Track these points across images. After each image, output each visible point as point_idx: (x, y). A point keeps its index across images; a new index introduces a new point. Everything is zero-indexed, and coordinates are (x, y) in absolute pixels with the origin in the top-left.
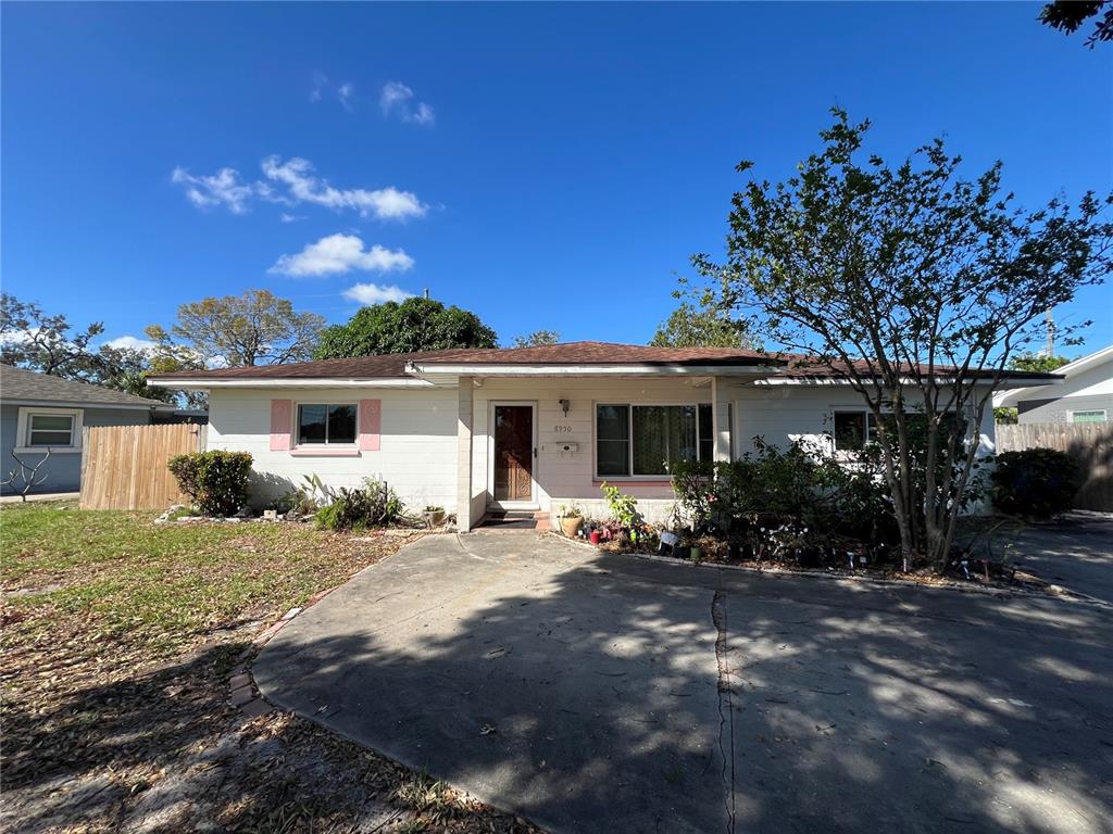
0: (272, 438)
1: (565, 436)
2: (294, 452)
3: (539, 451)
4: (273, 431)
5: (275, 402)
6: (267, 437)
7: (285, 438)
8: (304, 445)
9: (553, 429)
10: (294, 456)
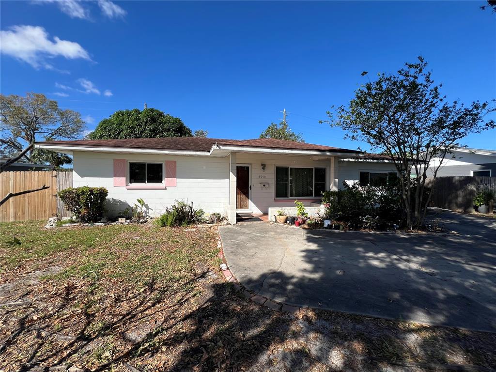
0: (114, 180)
1: (263, 180)
2: (128, 187)
3: (252, 187)
4: (115, 176)
5: (115, 160)
6: (112, 179)
7: (123, 180)
8: (133, 184)
9: (258, 177)
10: (128, 189)
